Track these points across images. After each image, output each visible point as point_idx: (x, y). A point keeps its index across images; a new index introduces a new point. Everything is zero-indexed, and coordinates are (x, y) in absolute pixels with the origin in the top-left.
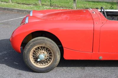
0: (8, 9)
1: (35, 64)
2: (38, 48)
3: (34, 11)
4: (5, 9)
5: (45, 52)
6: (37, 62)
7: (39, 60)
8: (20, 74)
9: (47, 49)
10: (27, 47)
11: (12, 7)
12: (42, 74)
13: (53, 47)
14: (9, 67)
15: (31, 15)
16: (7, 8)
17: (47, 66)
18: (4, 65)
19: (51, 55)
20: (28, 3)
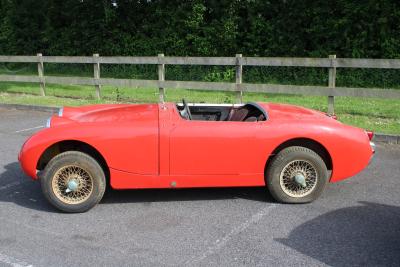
0: (36, 108)
1: (61, 199)
2: (67, 170)
3: (66, 109)
4: (30, 107)
5: (79, 177)
6: (66, 194)
7: (68, 191)
8: (37, 217)
9: (82, 171)
10: (48, 169)
11: (44, 104)
12: (75, 215)
13: (91, 168)
14: (20, 207)
15: (61, 114)
16: (34, 105)
17: (83, 200)
18: (12, 204)
19: (89, 183)
20: (75, 95)
